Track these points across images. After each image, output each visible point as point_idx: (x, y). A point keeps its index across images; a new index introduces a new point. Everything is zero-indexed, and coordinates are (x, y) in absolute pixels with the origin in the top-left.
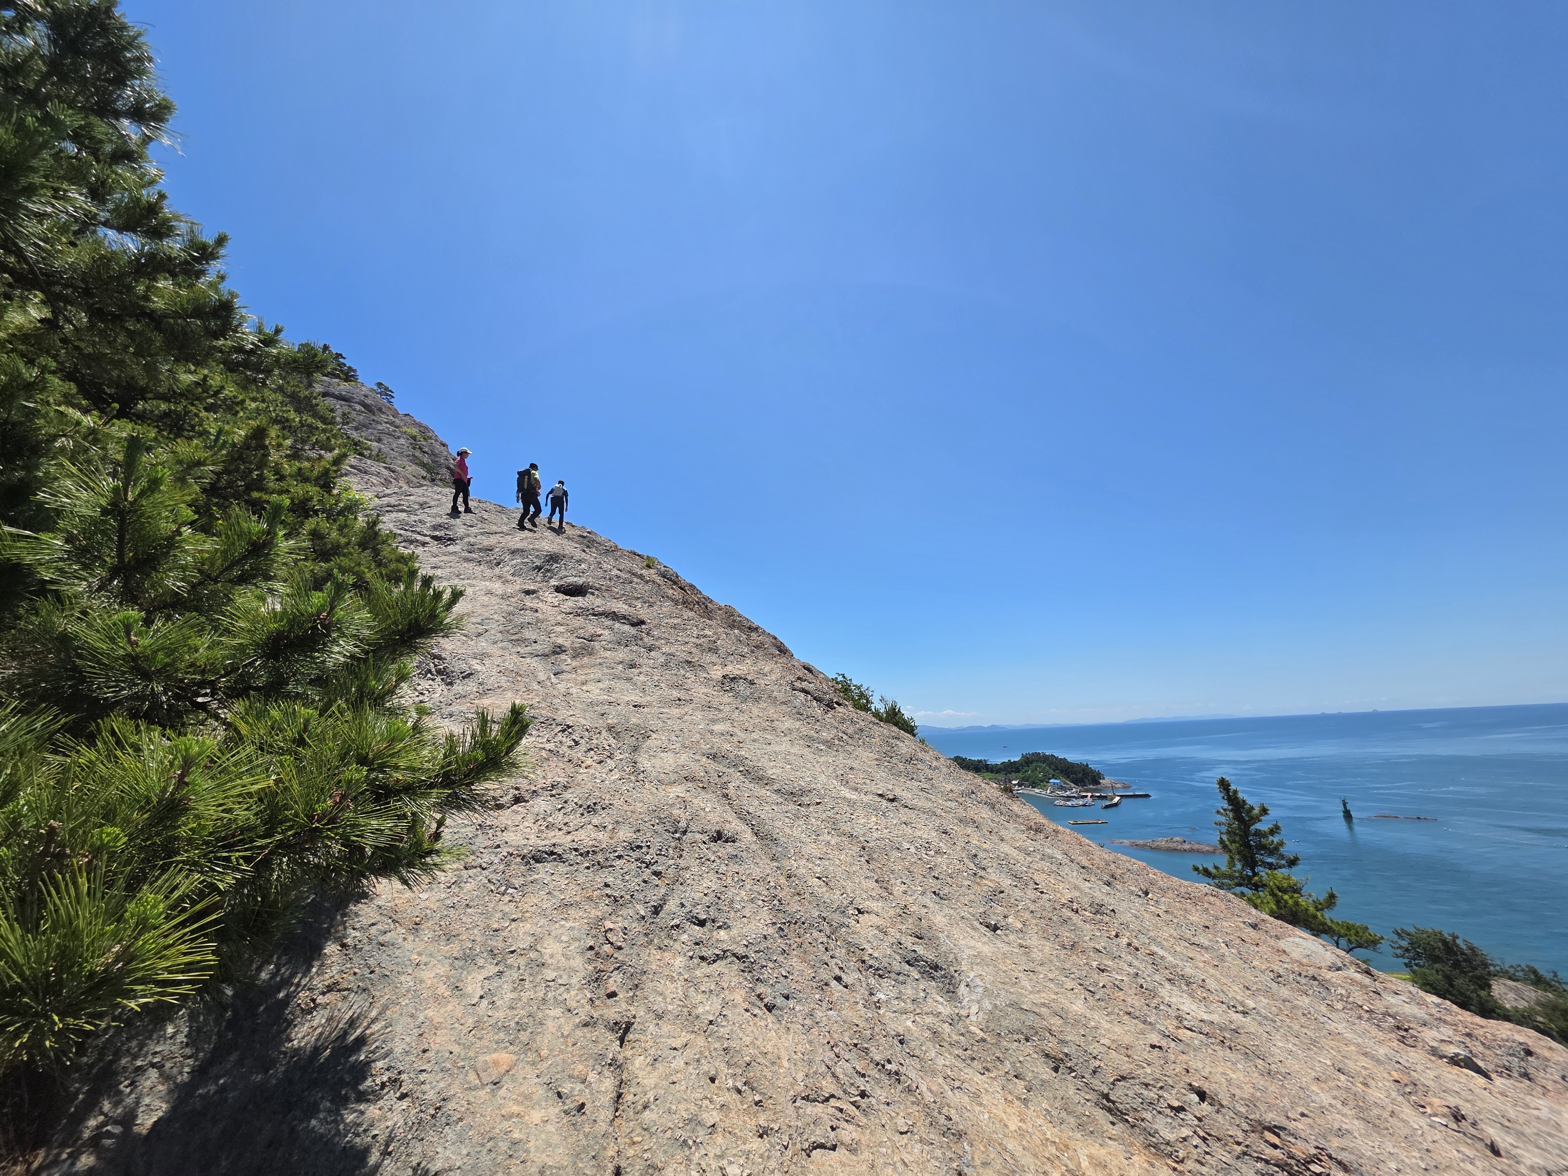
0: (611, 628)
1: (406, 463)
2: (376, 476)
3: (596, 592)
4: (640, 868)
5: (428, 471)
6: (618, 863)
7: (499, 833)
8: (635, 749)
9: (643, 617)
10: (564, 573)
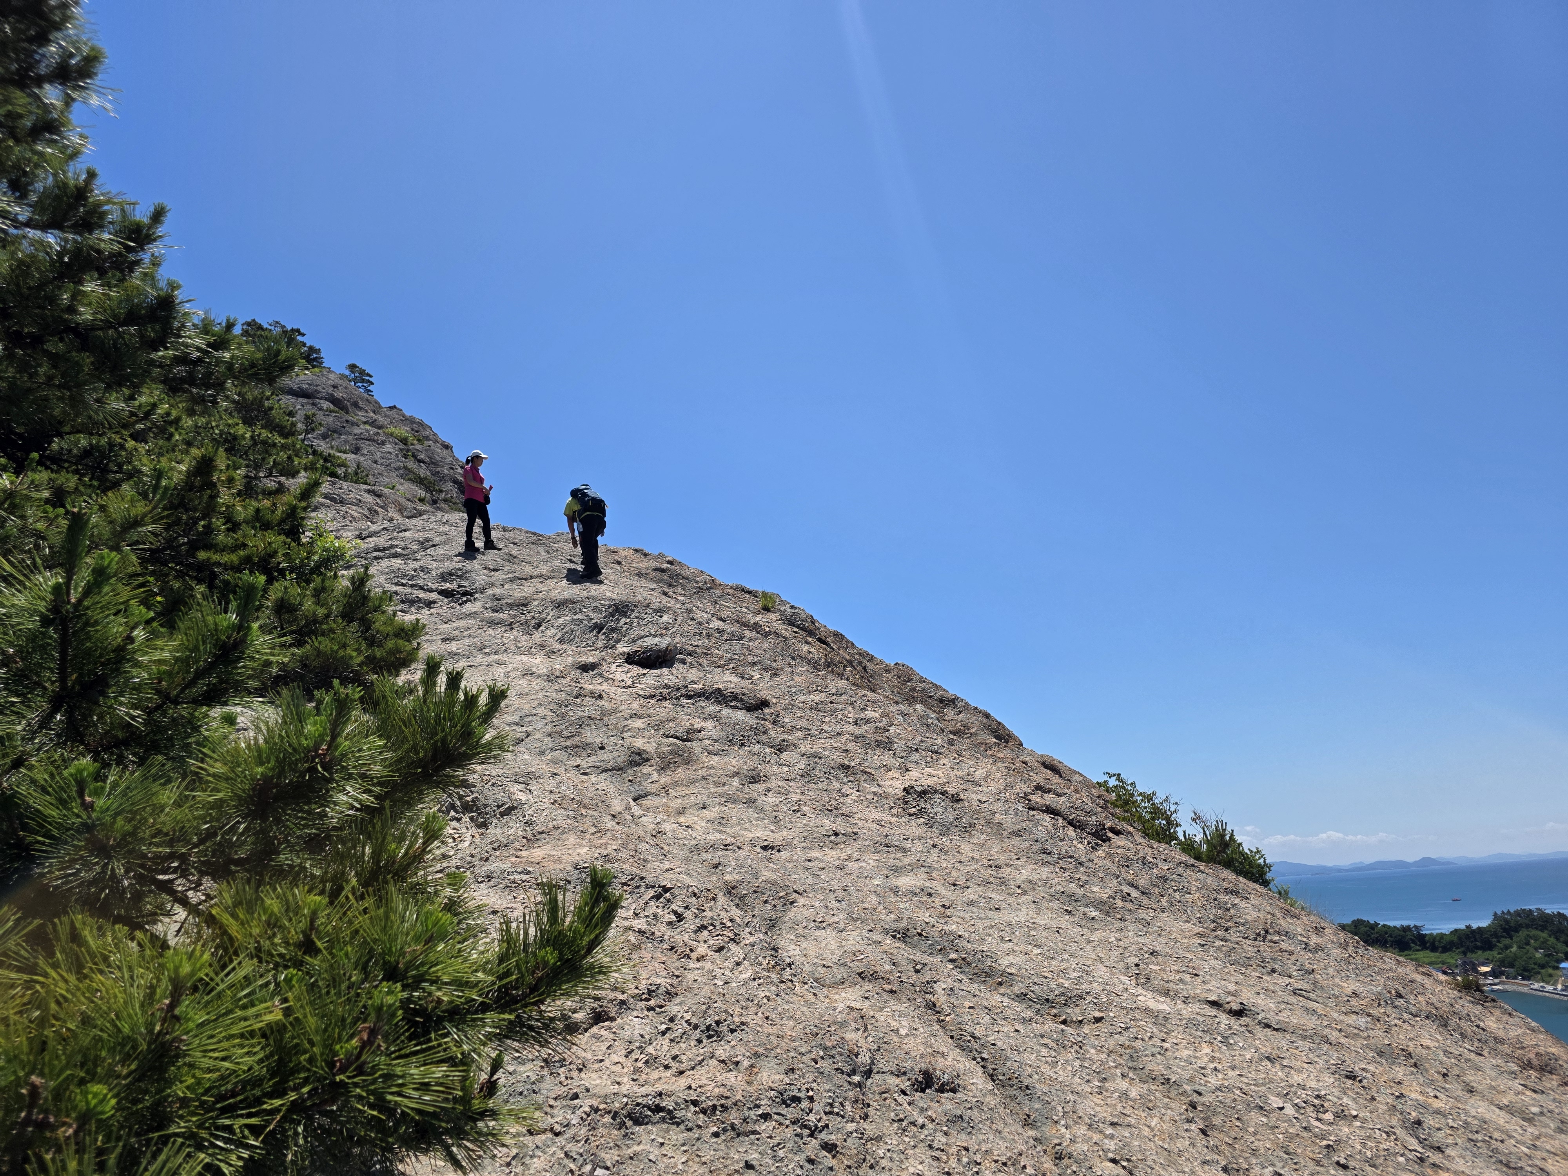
0: (715, 718)
1: (396, 481)
2: (358, 505)
3: (689, 659)
4: (800, 1136)
5: (428, 489)
6: (765, 1127)
7: (575, 1074)
8: (772, 924)
9: (765, 694)
10: (637, 632)
